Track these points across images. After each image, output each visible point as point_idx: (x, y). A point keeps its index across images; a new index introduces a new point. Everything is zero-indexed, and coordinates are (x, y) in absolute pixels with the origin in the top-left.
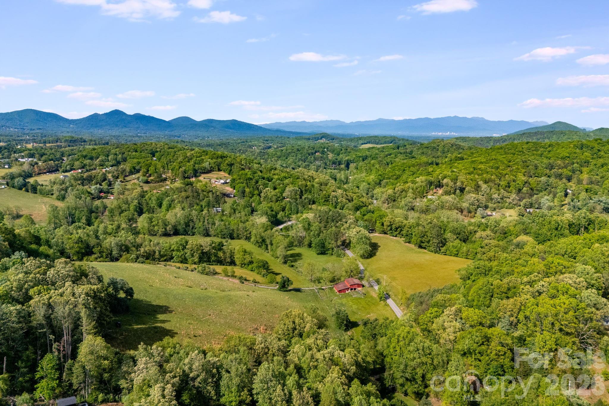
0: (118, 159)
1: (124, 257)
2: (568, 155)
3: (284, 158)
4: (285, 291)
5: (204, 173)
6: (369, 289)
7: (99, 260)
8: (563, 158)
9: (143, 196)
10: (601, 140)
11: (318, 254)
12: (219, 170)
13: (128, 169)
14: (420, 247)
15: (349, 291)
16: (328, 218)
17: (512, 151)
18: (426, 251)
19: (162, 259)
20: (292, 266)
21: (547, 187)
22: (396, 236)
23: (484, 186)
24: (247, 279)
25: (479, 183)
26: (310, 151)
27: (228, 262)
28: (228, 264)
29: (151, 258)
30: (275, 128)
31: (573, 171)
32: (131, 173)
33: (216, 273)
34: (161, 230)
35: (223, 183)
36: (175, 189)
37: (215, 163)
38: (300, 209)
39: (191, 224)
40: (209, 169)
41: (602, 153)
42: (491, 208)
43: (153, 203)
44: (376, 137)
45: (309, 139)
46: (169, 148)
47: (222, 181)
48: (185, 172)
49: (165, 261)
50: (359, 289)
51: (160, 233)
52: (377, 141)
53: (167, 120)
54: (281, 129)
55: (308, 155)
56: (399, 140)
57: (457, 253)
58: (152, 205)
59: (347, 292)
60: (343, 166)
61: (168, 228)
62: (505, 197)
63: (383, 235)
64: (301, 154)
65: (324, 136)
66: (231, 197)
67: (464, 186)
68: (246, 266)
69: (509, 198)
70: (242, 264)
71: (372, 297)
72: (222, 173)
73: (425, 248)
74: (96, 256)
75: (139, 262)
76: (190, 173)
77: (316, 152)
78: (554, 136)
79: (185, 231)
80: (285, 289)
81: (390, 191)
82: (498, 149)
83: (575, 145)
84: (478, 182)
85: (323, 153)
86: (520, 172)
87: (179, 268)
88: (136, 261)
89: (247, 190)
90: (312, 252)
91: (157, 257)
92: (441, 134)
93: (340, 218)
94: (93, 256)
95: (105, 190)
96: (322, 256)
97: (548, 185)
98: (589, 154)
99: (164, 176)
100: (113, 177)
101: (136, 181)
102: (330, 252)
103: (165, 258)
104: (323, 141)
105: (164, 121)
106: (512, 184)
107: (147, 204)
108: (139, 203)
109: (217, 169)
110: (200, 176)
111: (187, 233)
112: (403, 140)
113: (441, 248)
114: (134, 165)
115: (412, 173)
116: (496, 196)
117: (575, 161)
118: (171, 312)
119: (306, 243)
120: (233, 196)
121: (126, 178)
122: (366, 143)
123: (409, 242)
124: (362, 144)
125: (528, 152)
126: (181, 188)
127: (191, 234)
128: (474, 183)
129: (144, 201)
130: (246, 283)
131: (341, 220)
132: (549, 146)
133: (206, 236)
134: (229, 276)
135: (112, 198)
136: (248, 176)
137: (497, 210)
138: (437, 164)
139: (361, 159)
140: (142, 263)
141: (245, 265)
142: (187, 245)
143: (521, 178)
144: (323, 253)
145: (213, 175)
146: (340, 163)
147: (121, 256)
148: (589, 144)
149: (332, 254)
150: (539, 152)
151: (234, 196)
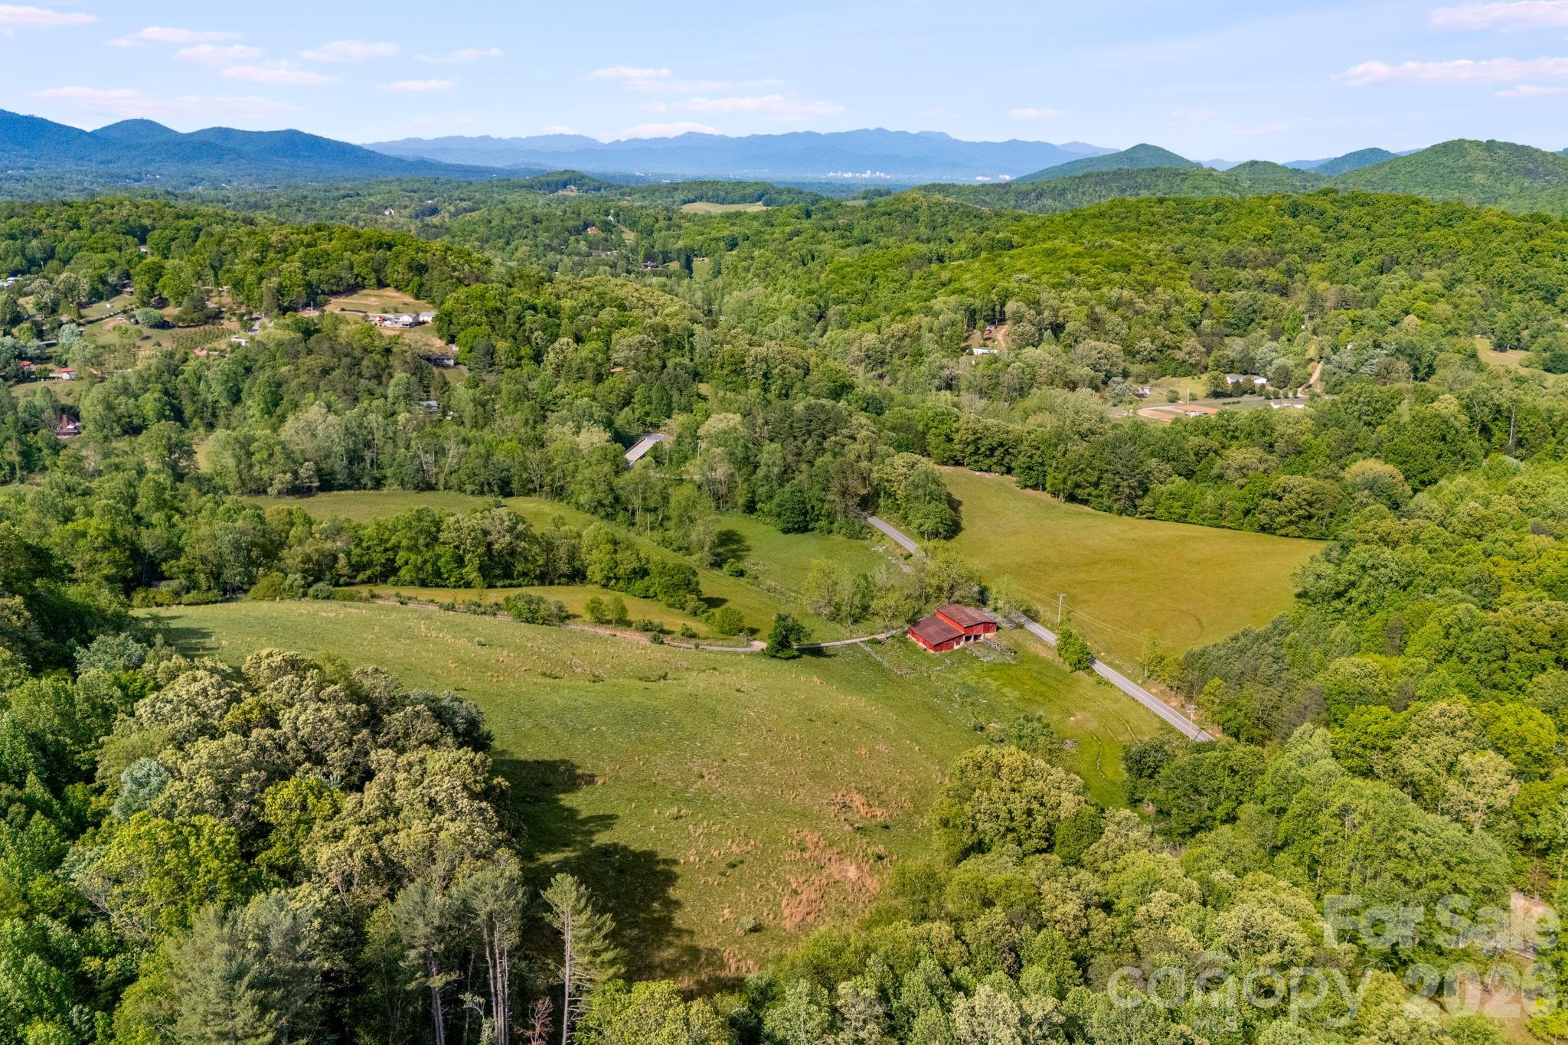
0: (28, 252)
1: (263, 583)
2: (1269, 232)
3: (501, 242)
4: (788, 658)
5: (335, 294)
6: (1017, 634)
7: (185, 598)
8: (1259, 240)
9: (175, 372)
10: (1336, 192)
11: (786, 531)
12: (381, 284)
13: (85, 285)
14: (1072, 498)
15: (962, 643)
16: (791, 427)
17: (1132, 223)
18: (1086, 508)
19: (361, 577)
20: (741, 574)
21: (1253, 316)
22: (989, 470)
23: (1113, 319)
24: (666, 628)
25: (1097, 310)
26: (571, 223)
27: (562, 576)
28: (563, 580)
29: (328, 576)
30: (410, 155)
31: (1290, 273)
32: (96, 296)
33: (564, 617)
34: (283, 479)
35: (411, 325)
36: (271, 345)
37: (367, 262)
38: (674, 399)
39: (368, 455)
40: (352, 282)
41: (1346, 226)
42: (1138, 376)
43: (214, 391)
44: (715, 183)
45: (532, 187)
46: (178, 217)
47: (407, 319)
48: (280, 291)
49: (369, 581)
50: (989, 635)
51: (277, 485)
52: (722, 194)
53: (89, 130)
54: (427, 156)
55: (566, 234)
56: (780, 192)
57: (1183, 512)
58: (210, 398)
59: (956, 647)
60: (675, 266)
61: (301, 471)
62: (1169, 347)
63: (952, 468)
64: (547, 230)
65: (570, 179)
66: (447, 367)
67: (1061, 320)
68: (621, 583)
69: (1180, 348)
70: (609, 579)
71: (1036, 658)
72: (390, 292)
73: (1085, 502)
74: (174, 584)
75: (316, 597)
76: (297, 293)
77: (586, 226)
78: (1161, 182)
79: (351, 475)
80: (788, 653)
81: (871, 339)
82: (1094, 216)
83: (1278, 208)
84: (1092, 308)
85: (607, 227)
86: (1182, 279)
87: (451, 607)
88: (305, 595)
89: (502, 345)
90: (763, 528)
91: (345, 571)
92: (849, 175)
93: (830, 426)
94: (164, 588)
95: (30, 352)
96: (800, 535)
97: (1254, 311)
98: (1318, 230)
99: (211, 305)
100: (40, 308)
101: (121, 320)
102: (823, 523)
103: (369, 572)
104: (572, 192)
105: (81, 132)
106: (1175, 309)
107: (194, 394)
108: (166, 392)
109: (374, 281)
110: (327, 302)
111: (358, 481)
112: (789, 191)
113: (1138, 502)
114: (102, 271)
115: (897, 285)
116: (1146, 343)
117: (1288, 246)
118: (590, 780)
119: (741, 501)
120: (452, 362)
121: (84, 312)
122: (694, 201)
123: (1035, 487)
124: (685, 202)
125: (1170, 224)
126: (293, 343)
127: (370, 485)
128: (1085, 309)
129: (181, 386)
130: (667, 639)
131: (834, 432)
132: (1216, 208)
133: (422, 490)
134: (609, 622)
135: (65, 376)
136: (491, 304)
137: (1152, 381)
138: (941, 259)
139: (722, 244)
140: (327, 598)
141: (618, 579)
142: (439, 531)
143: (1193, 295)
144: (802, 527)
145: (370, 299)
146: (666, 258)
147: (252, 582)
148: (1310, 202)
149: (830, 532)
150: (1196, 225)
151: (456, 364)
